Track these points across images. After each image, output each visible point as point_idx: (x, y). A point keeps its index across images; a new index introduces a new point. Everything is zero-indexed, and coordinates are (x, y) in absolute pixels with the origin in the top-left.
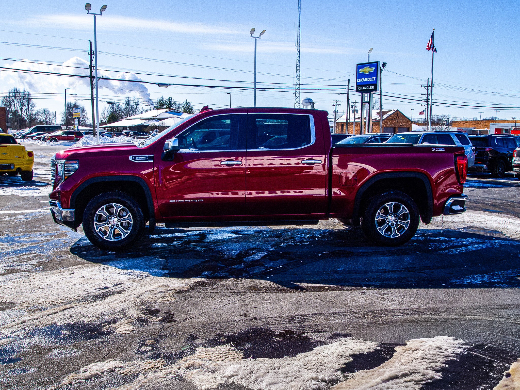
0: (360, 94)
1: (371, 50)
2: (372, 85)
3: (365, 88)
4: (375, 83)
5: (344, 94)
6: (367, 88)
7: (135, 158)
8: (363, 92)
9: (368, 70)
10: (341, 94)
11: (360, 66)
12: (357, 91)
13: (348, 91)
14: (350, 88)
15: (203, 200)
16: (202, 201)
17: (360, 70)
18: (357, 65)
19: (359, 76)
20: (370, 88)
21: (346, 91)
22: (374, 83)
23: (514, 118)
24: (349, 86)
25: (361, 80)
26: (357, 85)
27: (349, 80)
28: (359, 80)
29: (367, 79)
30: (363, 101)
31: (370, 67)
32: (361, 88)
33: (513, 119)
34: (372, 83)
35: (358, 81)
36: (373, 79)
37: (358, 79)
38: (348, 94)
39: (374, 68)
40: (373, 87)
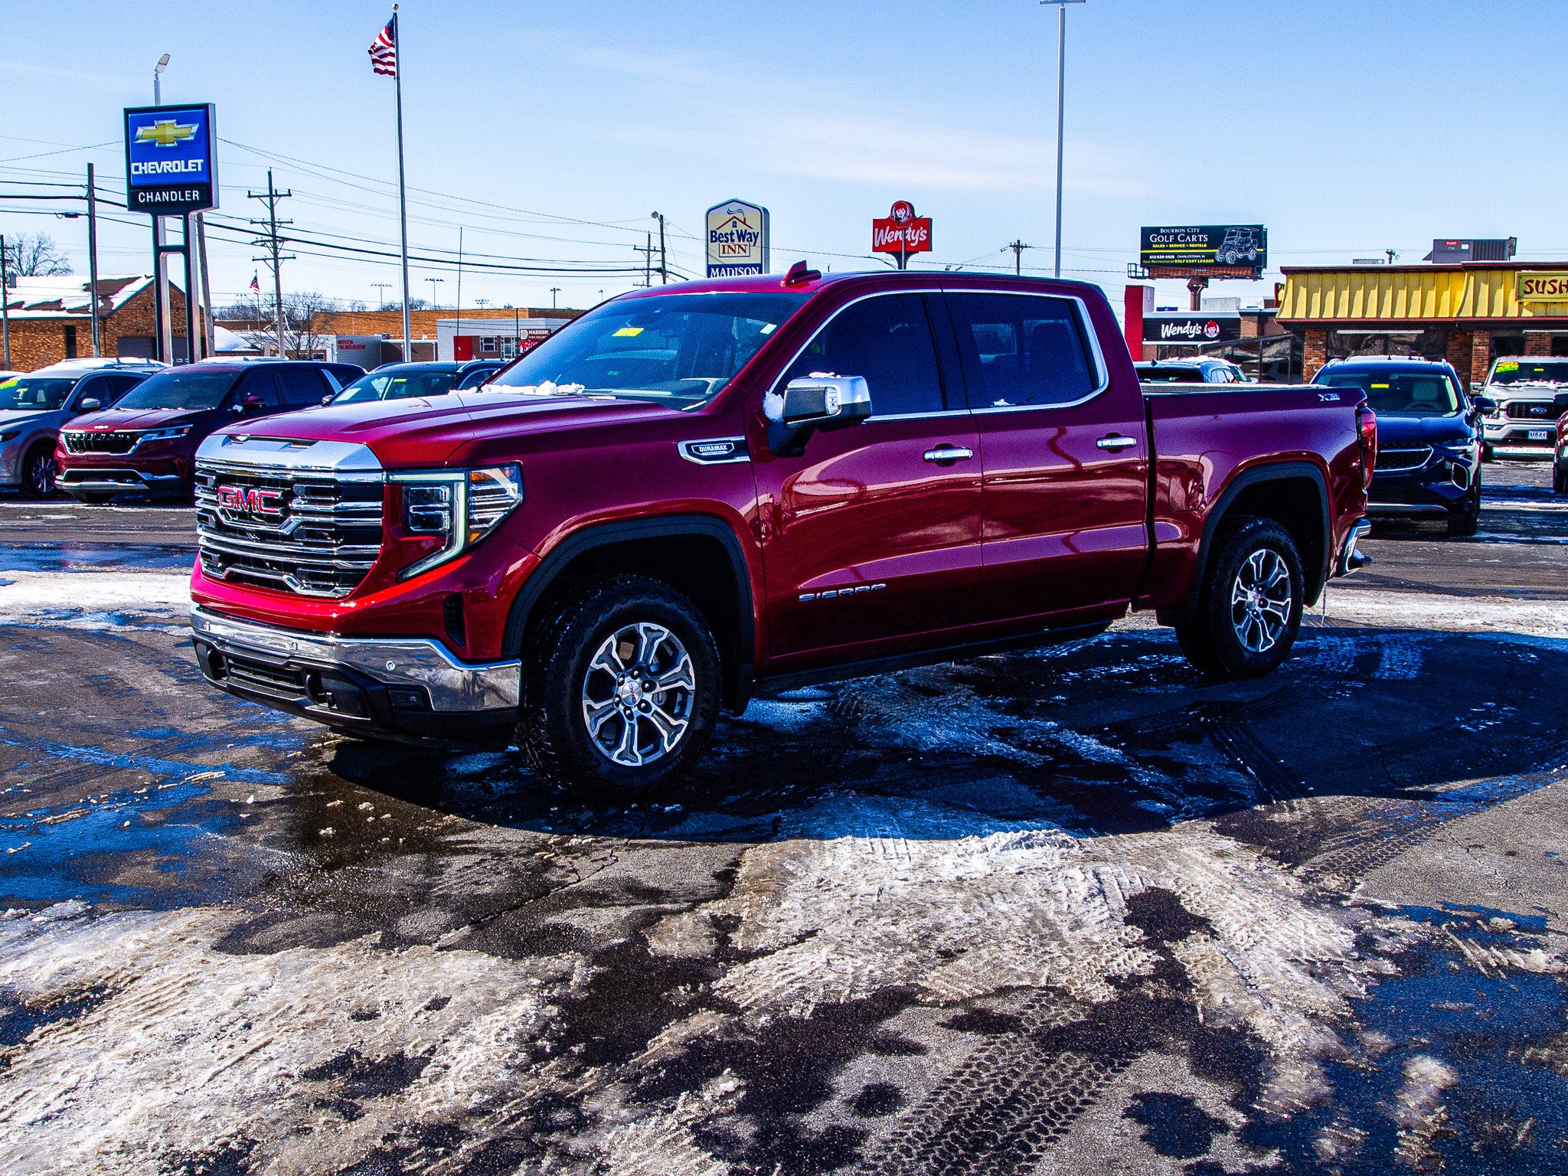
0: (147, 218)
1: (164, 62)
2: (192, 186)
3: (166, 196)
4: (205, 179)
5: (76, 216)
6: (175, 196)
7: (697, 449)
8: (158, 210)
9: (170, 131)
10: (68, 215)
11: (136, 117)
12: (134, 205)
13: (92, 207)
14: (98, 194)
15: (884, 585)
16: (880, 590)
17: (140, 131)
18: (127, 111)
19: (136, 151)
20: (183, 196)
21: (83, 206)
22: (199, 179)
23: (482, 302)
24: (91, 187)
25: (148, 168)
26: (130, 186)
27: (90, 167)
28: (137, 169)
29: (168, 166)
30: (161, 244)
31: (178, 124)
32: (150, 197)
33: (479, 307)
34: (192, 180)
35: (133, 172)
36: (195, 164)
37: (133, 165)
38: (92, 216)
39: (195, 128)
40: (196, 195)
